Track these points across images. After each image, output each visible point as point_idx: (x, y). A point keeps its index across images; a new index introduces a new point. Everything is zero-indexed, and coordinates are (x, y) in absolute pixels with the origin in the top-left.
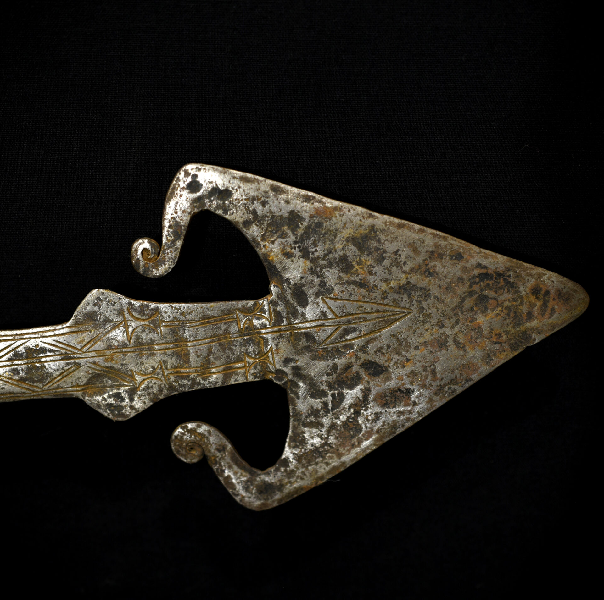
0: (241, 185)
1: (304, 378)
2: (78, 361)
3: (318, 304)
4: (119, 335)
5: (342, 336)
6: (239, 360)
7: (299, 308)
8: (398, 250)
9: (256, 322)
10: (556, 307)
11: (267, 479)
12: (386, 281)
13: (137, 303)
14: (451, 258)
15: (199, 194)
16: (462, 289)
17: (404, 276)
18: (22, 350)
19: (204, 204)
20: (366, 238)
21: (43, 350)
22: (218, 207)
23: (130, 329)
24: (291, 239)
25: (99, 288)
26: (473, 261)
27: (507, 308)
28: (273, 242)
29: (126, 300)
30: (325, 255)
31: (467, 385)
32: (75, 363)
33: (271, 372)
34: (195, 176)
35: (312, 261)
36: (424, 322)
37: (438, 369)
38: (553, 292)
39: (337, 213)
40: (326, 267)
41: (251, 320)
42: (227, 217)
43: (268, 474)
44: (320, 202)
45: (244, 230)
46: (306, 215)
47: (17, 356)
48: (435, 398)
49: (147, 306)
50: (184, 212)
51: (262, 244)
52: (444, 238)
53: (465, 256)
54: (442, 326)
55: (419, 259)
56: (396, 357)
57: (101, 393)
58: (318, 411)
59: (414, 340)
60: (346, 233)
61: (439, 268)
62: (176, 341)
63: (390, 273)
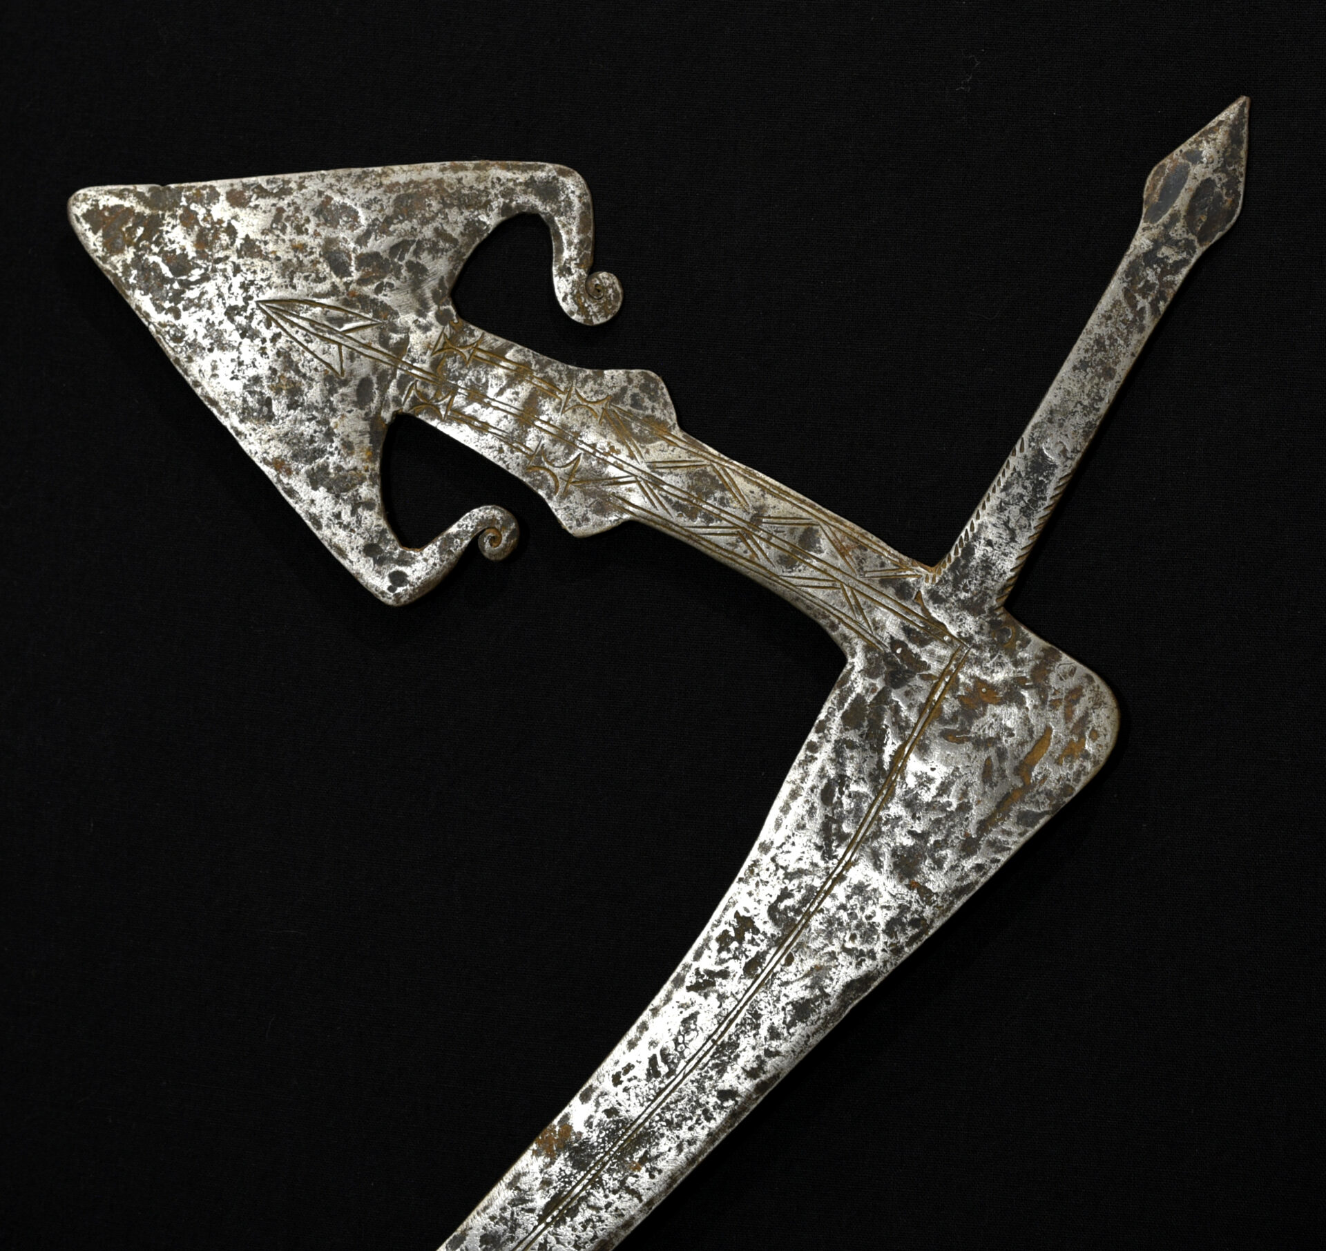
0: (349, 549)
1: (420, 298)
2: (648, 470)
3: (351, 372)
4: (585, 472)
5: (349, 321)
6: (476, 361)
7: (374, 379)
8: (232, 379)
9: (430, 392)
10: (107, 212)
11: (538, 202)
12: (263, 353)
13: (542, 493)
14: (183, 334)
15: (399, 568)
16: (193, 294)
17: (242, 347)
18: (700, 521)
19: (399, 553)
20: (255, 413)
21: (677, 506)
22: (387, 542)
23: (568, 470)
24: (333, 461)
25: (569, 533)
26: (163, 318)
28: (355, 469)
29: (552, 503)
30: (309, 421)
31: (250, 179)
32: (653, 470)
33: (451, 325)
34: (390, 589)
35: (325, 422)
36: (252, 283)
37: (269, 219)
38: (101, 233)
39: (270, 458)
40: (317, 408)
41: (435, 398)
42: (386, 526)
43: (534, 207)
44: (280, 481)
45: (378, 501)
46: (303, 476)
47: (708, 517)
48: (293, 185)
49: (532, 482)
51: (367, 473)
53: (168, 328)
54: (236, 266)
55: (216, 355)
56: (306, 261)
57: (652, 418)
58: (430, 251)
59: (274, 268)
60: (272, 429)
61: (202, 332)
62: (527, 424)
63: (254, 359)
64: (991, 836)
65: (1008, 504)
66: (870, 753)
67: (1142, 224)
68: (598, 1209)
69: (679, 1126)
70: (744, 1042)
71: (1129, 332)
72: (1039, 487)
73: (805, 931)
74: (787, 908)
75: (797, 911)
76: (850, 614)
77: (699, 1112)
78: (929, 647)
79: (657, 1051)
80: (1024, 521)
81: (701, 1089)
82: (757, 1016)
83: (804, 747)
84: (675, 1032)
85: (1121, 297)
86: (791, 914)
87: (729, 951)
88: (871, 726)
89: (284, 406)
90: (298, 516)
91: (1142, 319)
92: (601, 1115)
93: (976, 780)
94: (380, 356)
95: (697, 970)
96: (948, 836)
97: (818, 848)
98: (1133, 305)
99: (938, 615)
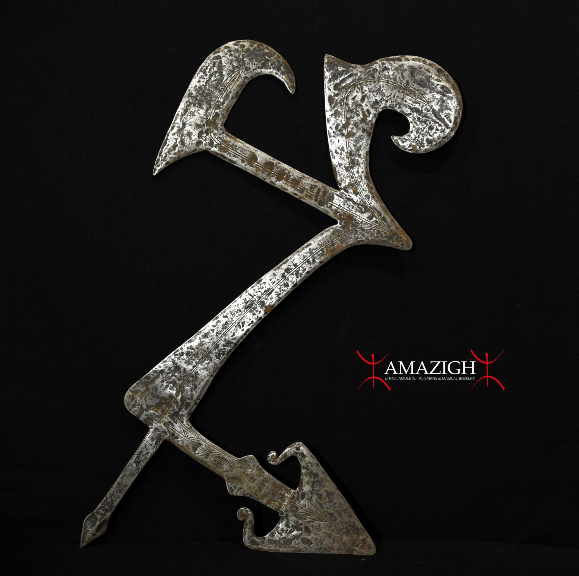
0: (310, 457)
1: (287, 519)
2: (233, 470)
3: (306, 502)
4: (249, 471)
5: (306, 515)
6: (274, 501)
7: (300, 499)
8: (336, 503)
9: (286, 495)
10: (366, 548)
11: (256, 539)
12: (328, 509)
13: (260, 467)
14: (348, 515)
15: (298, 451)
16: (345, 525)
17: (333, 511)
18: (222, 456)
19: (297, 455)
20: (331, 494)
21: (227, 461)
22: (300, 458)
23: (253, 472)
24: (312, 480)
25: (254, 456)
26: (353, 520)
27: (353, 539)
28: (307, 477)
29: (258, 464)
30: (317, 491)
31: (328, 553)
32: (232, 470)
33: (280, 511)
34: (300, 446)
35: (313, 490)
36: (329, 527)
37: (324, 542)
38: (368, 543)
39: (328, 482)
40: (315, 493)
41: (285, 493)
42: (300, 462)
43: (257, 538)
44: (326, 476)
45: (302, 469)
46: (320, 476)
47: (219, 457)
48: (317, 550)
49: (262, 469)
50: (291, 453)
51: (304, 476)
52: (350, 509)
53: (352, 517)
54: (333, 532)
55: (340, 509)
56: (315, 531)
57: (232, 483)
58: (284, 530)
59: (323, 530)
60: (327, 489)
61: (343, 516)
62: (262, 484)
63: (330, 507)
64: (156, 374)
65: (146, 454)
66: (185, 396)
67: (108, 519)
68: (259, 291)
69: (238, 310)
70: (221, 329)
71: (113, 493)
72: (138, 457)
73: (203, 355)
74: (208, 361)
75: (205, 360)
76: (187, 430)
77: (233, 313)
78: (168, 421)
79: (242, 328)
80: (142, 449)
81: (232, 319)
82: (217, 335)
83: (200, 399)
84: (237, 332)
85: (114, 502)
86: (207, 359)
87: (222, 351)
88: (184, 403)
89: (323, 494)
90: (322, 466)
91: (110, 496)
92: (257, 314)
93: (159, 388)
94: (298, 505)
95: (231, 347)
96: (167, 375)
97: (199, 374)
98: (112, 500)
99: (165, 428)
